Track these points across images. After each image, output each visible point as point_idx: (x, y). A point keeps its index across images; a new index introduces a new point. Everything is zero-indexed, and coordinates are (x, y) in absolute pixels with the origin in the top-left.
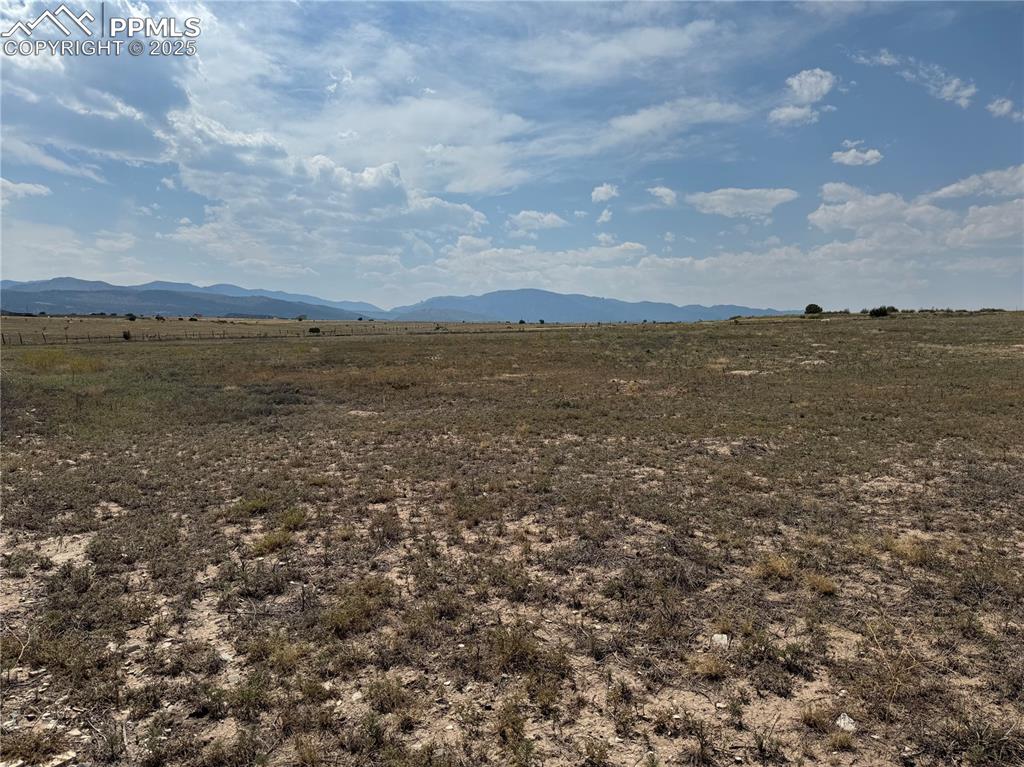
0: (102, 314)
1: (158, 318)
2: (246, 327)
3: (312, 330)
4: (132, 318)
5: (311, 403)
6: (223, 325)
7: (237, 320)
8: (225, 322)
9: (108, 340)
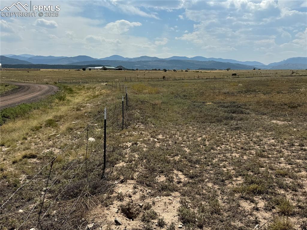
0: (155, 69)
1: (174, 71)
2: (206, 73)
3: (233, 75)
4: (165, 71)
5: (248, 114)
6: (198, 73)
7: (203, 71)
8: (198, 72)
9: (158, 79)
